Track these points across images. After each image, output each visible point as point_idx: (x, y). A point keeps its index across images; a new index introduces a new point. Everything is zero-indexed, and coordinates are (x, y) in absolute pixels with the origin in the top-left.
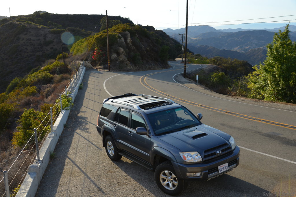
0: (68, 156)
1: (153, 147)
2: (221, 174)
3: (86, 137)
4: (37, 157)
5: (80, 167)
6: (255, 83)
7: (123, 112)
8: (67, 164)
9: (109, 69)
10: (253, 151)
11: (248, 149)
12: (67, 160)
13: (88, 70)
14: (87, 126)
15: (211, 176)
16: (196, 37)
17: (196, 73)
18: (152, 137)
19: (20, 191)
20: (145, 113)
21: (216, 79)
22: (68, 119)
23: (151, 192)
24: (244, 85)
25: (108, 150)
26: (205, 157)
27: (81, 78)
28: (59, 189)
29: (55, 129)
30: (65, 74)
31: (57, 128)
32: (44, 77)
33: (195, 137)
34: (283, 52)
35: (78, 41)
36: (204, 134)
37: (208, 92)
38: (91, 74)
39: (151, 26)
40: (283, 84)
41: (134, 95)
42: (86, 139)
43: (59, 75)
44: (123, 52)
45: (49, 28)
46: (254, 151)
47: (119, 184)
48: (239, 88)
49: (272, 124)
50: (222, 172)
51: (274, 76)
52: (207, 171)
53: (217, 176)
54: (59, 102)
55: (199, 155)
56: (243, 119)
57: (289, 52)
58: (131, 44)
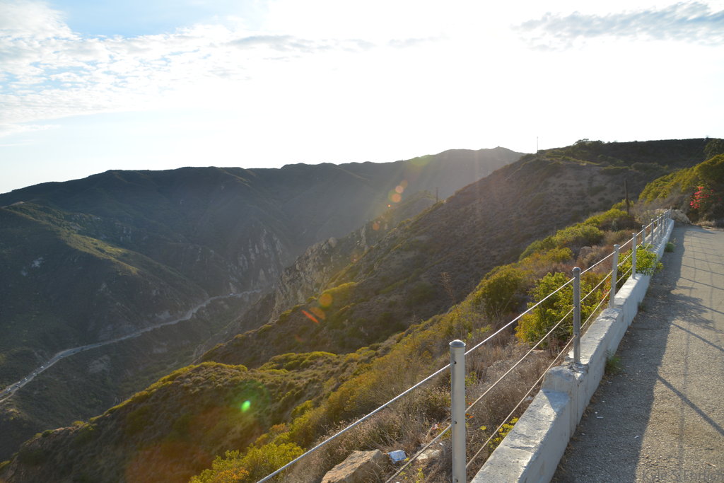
0: (662, 375)
4: (571, 355)
14: (706, 316)
29: (622, 303)
30: (629, 230)
31: (625, 303)
32: (586, 235)
35: (658, 180)
38: (687, 233)
42: (711, 344)
43: (618, 231)
45: (599, 166)
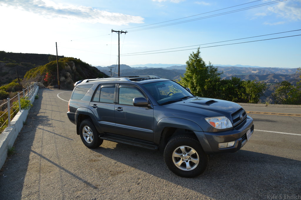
0: (33, 149)
3: (51, 131)
9: (59, 88)
14: (50, 122)
25: (85, 138)
35: (31, 70)
38: (44, 91)
43: (15, 92)
44: (70, 76)
45: (4, 63)
58: (75, 70)
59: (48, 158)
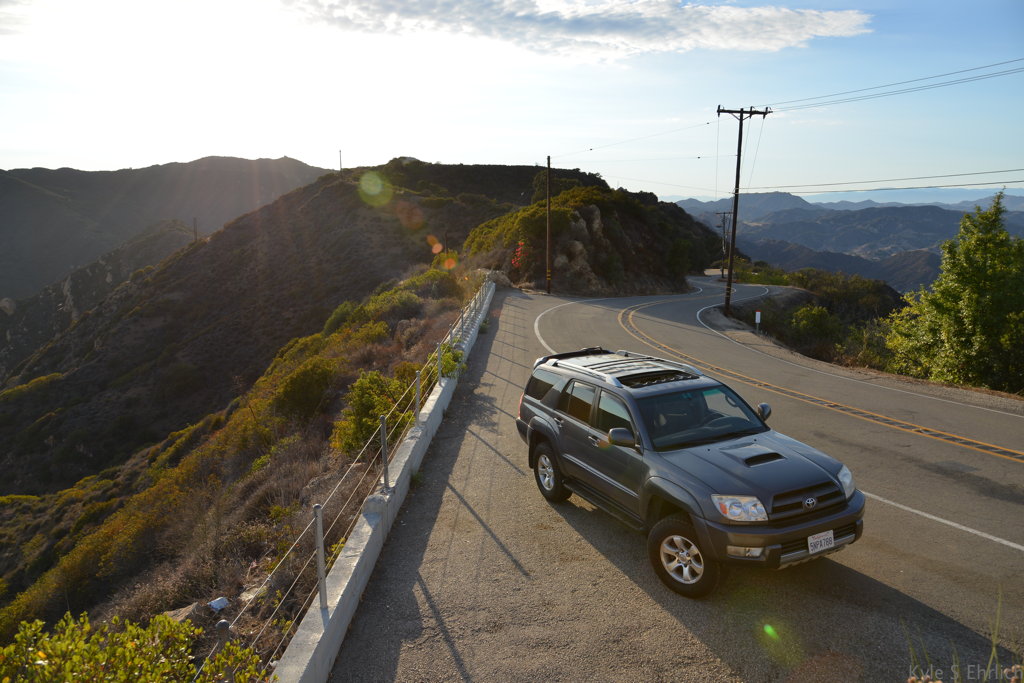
0: (451, 482)
1: (647, 476)
2: (814, 558)
3: (492, 443)
4: (382, 481)
5: (476, 509)
6: (908, 336)
7: (580, 392)
8: (447, 501)
9: (549, 289)
10: (898, 505)
11: (886, 501)
12: (448, 493)
13: (502, 289)
14: (495, 418)
15: (788, 558)
16: (757, 220)
17: (754, 306)
18: (646, 452)
19: (346, 552)
20: (630, 396)
21: (805, 322)
22: (453, 398)
23: (636, 582)
24: (877, 341)
25: (541, 477)
26: (775, 510)
27: (485, 306)
28: (428, 555)
29: (425, 420)
30: (450, 297)
31: (430, 416)
32: (404, 304)
33: (751, 461)
34: (985, 262)
35: (483, 225)
36: (775, 456)
37: (784, 353)
38: (508, 299)
39: (649, 191)
40: (982, 343)
41: (606, 352)
42: (490, 447)
43: (438, 299)
44: (581, 253)
45: (420, 195)
46: (901, 506)
47: (563, 557)
48: (865, 346)
49: (951, 442)
50: (817, 550)
51: (959, 321)
52: (779, 546)
53: (804, 561)
54: (435, 359)
55: (760, 506)
56: (872, 424)
57: (1002, 262)
58: (600, 233)
59: (471, 505)
